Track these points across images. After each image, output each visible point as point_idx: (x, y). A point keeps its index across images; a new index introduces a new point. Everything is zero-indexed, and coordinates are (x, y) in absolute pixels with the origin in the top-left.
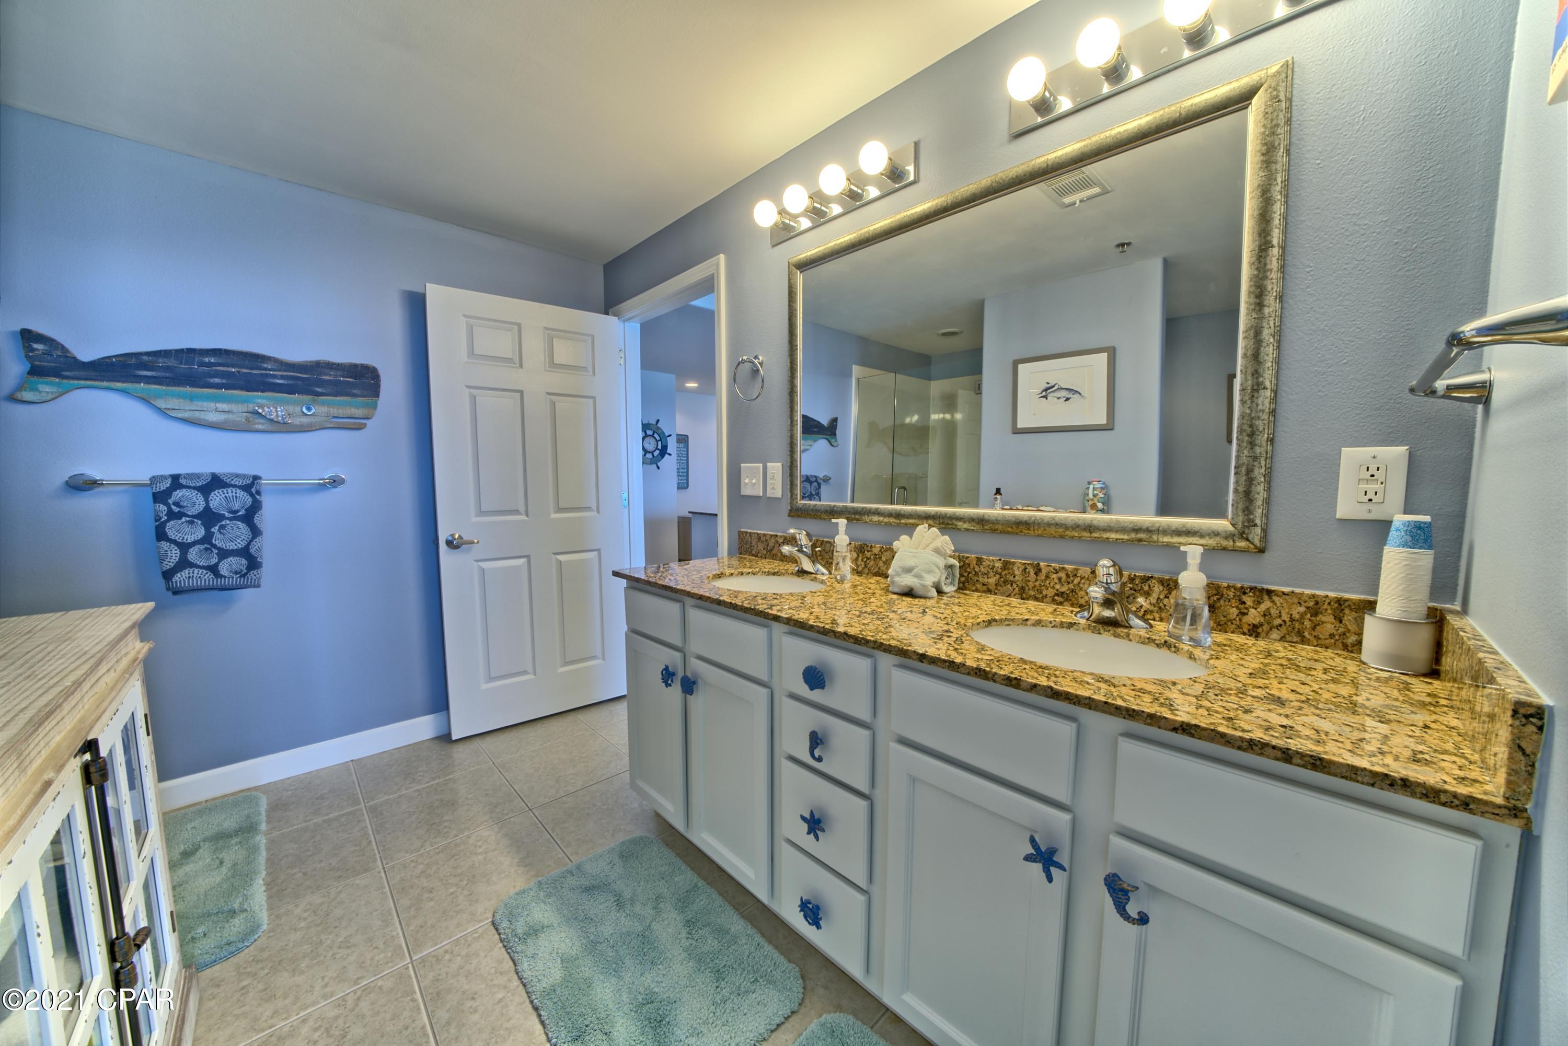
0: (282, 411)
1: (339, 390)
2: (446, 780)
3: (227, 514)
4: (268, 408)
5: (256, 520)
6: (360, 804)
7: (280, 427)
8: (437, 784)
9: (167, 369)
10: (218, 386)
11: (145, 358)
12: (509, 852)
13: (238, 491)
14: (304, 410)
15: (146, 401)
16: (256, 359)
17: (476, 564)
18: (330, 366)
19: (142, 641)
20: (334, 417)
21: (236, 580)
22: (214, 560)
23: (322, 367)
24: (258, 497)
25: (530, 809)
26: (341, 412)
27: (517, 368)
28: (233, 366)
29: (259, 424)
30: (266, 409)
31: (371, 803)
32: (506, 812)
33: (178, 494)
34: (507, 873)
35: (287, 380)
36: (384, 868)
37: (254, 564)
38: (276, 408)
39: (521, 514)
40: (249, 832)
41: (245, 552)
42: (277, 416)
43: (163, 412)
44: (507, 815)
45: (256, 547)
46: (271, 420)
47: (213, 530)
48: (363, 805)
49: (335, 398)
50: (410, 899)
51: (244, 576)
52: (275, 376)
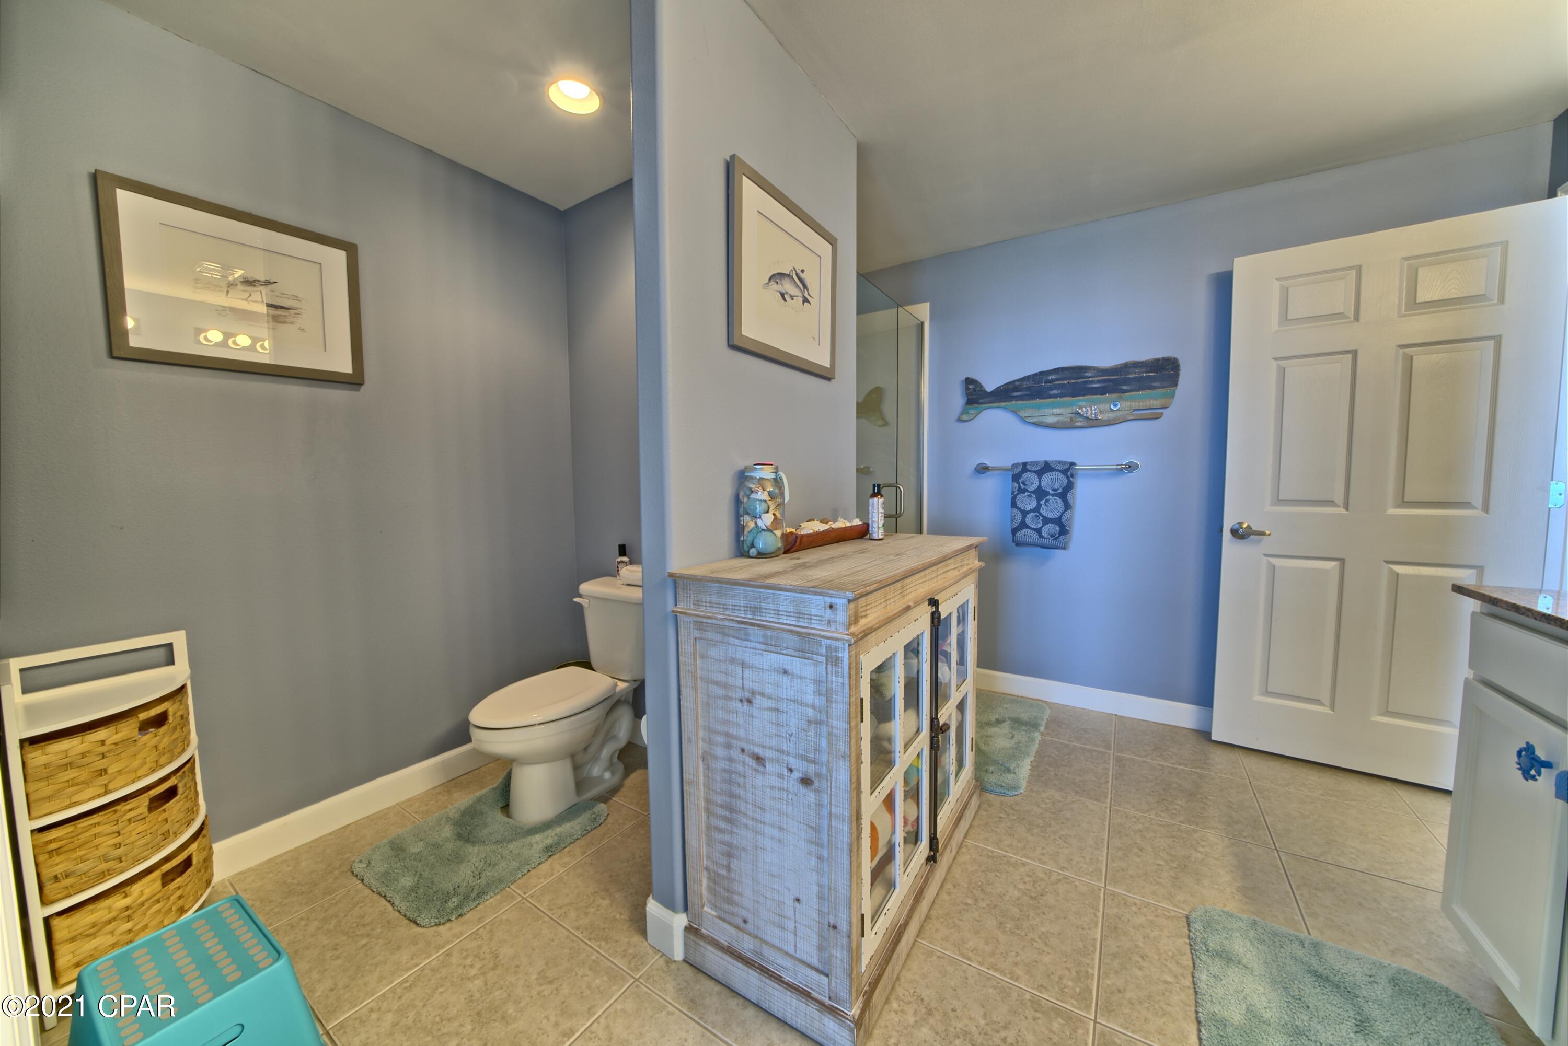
0: (1095, 410)
1: (1142, 384)
2: (1191, 771)
3: (1051, 492)
4: (1086, 408)
5: (1069, 497)
6: (1110, 750)
7: (1093, 423)
8: (1183, 770)
9: (1028, 389)
10: (1055, 396)
11: (1017, 383)
12: (1232, 871)
13: (1060, 474)
14: (1112, 407)
15: (1015, 412)
16: (1079, 371)
17: (1265, 559)
18: (1136, 365)
19: (979, 561)
20: (1135, 410)
21: (1050, 541)
22: (1040, 525)
23: (1130, 367)
24: (1071, 479)
25: (1276, 849)
26: (1141, 405)
27: (1351, 322)
28: (1065, 379)
29: (1079, 421)
30: (1084, 410)
31: (1119, 754)
32: (1245, 834)
33: (1025, 475)
34: (1222, 888)
35: (1101, 383)
36: (1110, 807)
37: (1064, 531)
38: (1091, 408)
39: (1338, 506)
40: (1033, 728)
41: (1058, 521)
42: (1092, 414)
43: (1023, 420)
44: (1245, 837)
45: (1066, 518)
46: (1087, 418)
47: (1041, 502)
48: (1112, 752)
49: (1137, 393)
50: (1122, 843)
51: (1056, 539)
52: (1092, 382)
